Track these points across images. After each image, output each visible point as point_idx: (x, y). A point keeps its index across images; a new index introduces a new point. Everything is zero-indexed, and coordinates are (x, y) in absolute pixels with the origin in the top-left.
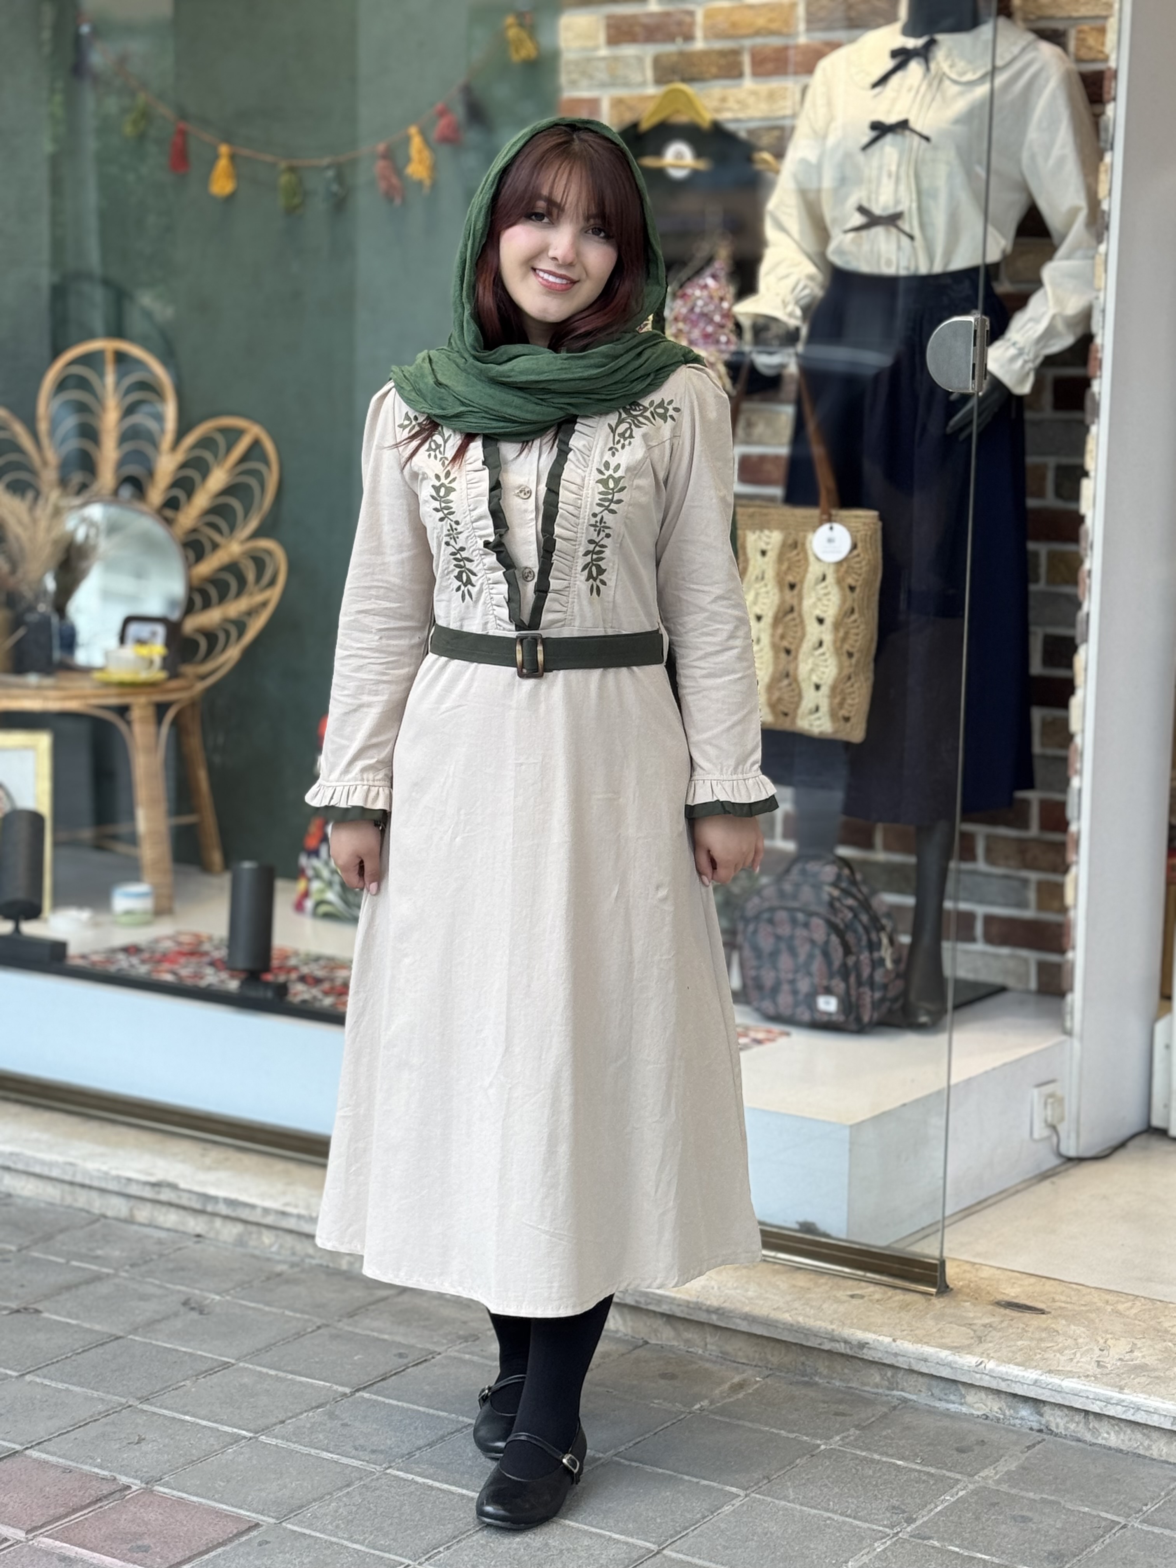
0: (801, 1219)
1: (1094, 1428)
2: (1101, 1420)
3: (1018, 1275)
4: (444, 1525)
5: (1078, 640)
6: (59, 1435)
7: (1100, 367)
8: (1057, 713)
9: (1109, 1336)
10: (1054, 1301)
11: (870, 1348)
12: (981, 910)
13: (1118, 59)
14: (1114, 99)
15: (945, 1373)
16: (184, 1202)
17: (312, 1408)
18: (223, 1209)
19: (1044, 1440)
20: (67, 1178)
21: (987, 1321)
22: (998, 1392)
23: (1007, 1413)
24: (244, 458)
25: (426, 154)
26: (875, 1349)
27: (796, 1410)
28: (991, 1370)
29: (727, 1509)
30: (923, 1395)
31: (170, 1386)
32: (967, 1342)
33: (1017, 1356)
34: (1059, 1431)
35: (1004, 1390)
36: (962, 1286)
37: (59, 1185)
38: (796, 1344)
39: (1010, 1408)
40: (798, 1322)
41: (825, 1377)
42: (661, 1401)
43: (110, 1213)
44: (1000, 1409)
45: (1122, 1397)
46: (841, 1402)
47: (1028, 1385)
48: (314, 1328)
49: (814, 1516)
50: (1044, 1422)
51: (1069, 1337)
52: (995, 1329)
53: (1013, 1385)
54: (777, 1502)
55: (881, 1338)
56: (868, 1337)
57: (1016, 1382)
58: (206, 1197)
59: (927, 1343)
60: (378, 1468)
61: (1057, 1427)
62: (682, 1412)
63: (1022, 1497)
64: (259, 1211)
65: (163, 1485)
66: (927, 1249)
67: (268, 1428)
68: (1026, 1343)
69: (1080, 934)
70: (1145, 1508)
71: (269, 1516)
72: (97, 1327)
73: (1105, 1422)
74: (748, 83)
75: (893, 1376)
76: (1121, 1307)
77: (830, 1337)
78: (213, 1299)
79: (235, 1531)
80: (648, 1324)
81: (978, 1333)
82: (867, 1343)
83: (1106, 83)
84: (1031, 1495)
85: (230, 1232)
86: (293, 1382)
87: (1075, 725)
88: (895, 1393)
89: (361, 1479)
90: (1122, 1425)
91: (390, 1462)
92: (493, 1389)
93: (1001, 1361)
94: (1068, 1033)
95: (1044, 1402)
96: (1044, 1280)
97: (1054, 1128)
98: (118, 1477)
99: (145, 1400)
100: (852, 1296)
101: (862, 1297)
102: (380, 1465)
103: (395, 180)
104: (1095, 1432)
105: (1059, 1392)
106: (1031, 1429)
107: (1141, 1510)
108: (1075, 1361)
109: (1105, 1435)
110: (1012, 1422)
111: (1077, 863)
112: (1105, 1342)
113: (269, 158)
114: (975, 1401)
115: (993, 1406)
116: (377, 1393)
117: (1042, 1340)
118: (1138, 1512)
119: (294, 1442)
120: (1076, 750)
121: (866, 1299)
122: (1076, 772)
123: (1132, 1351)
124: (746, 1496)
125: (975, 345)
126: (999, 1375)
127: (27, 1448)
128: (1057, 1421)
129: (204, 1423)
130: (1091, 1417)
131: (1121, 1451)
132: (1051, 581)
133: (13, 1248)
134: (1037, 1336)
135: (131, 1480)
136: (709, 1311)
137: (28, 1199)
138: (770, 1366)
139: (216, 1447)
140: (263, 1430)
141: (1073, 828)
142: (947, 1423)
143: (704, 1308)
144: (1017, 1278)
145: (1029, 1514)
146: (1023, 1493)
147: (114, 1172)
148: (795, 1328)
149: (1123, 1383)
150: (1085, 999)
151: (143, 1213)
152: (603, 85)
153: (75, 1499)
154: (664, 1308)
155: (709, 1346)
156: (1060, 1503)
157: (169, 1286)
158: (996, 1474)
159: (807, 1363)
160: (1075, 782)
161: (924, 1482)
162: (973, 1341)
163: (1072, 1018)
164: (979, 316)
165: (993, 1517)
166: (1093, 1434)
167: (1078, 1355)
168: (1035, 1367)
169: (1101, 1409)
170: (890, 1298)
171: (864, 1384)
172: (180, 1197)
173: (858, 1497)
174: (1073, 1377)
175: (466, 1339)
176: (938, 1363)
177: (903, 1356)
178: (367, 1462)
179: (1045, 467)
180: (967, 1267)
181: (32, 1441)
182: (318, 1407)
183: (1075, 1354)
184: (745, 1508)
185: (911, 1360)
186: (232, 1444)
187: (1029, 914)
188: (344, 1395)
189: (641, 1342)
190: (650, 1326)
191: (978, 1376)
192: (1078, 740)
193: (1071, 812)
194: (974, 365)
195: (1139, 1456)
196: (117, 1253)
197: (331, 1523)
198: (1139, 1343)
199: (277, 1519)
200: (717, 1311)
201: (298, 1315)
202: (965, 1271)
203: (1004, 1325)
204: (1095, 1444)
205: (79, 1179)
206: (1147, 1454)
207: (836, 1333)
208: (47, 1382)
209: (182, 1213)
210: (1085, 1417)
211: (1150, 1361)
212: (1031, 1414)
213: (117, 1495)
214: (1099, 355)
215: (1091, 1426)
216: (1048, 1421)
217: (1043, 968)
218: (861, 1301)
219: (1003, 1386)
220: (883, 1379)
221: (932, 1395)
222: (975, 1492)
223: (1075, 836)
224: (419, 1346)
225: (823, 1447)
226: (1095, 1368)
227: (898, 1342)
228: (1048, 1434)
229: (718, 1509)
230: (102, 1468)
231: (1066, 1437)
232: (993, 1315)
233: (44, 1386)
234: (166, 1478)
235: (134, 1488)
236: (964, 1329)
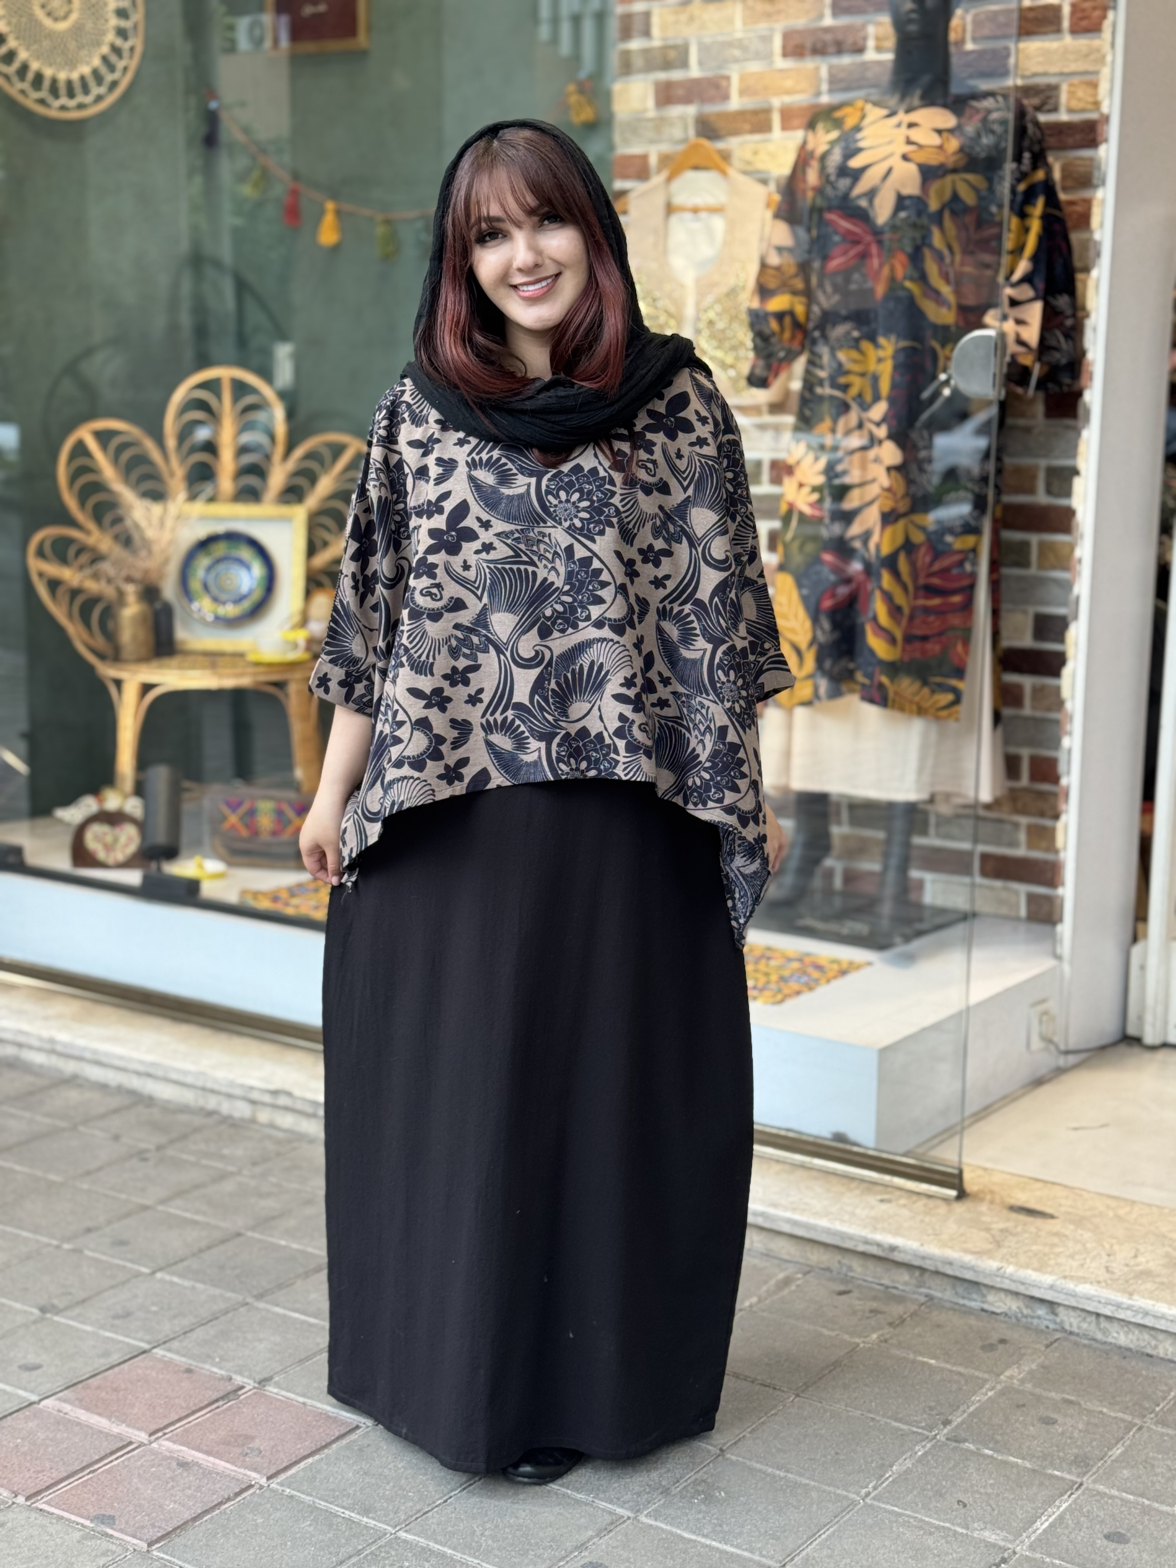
0: (834, 1130)
1: (1104, 1328)
2: (1111, 1322)
3: (1025, 1180)
5: (1070, 618)
6: (182, 1334)
7: (1091, 378)
8: (1049, 681)
9: (1114, 1241)
10: (1060, 1205)
11: (900, 1252)
12: (978, 849)
13: (1111, 106)
14: (1106, 140)
15: (969, 1275)
16: (299, 1106)
19: (1059, 1338)
20: (200, 1083)
21: (1001, 1225)
22: (1016, 1294)
23: (1026, 1313)
24: (347, 469)
26: (905, 1252)
27: (835, 1307)
28: (1011, 1275)
30: (947, 1293)
31: (282, 1284)
32: (988, 1247)
33: (1034, 1260)
34: (1072, 1330)
35: (1023, 1292)
36: (978, 1190)
38: (833, 1245)
39: (1027, 1307)
40: (835, 1227)
41: (859, 1274)
43: (237, 1114)
44: (1019, 1309)
45: (1130, 1302)
46: (875, 1299)
47: (1045, 1289)
49: (859, 1418)
50: (1058, 1320)
51: (1078, 1242)
52: (1011, 1234)
53: (1030, 1288)
54: (824, 1402)
55: (909, 1242)
56: (898, 1241)
57: (1033, 1286)
59: (952, 1248)
61: (1071, 1325)
63: (1047, 1398)
65: (273, 1386)
66: (946, 1155)
68: (1041, 1248)
69: (1069, 874)
70: (1157, 1409)
72: (223, 1224)
73: (1116, 1323)
74: (777, 137)
75: (921, 1277)
76: (1121, 1212)
77: (864, 1240)
79: (337, 1434)
81: (996, 1238)
82: (898, 1247)
83: (1100, 128)
84: (1053, 1394)
87: (1065, 693)
88: (923, 1290)
90: (1131, 1327)
93: (1020, 1265)
94: (1058, 957)
95: (1059, 1304)
96: (1049, 1185)
97: (1048, 1041)
98: (234, 1376)
99: (260, 1297)
100: (882, 1201)
101: (889, 1201)
105: (1074, 1296)
106: (1048, 1328)
107: (1154, 1411)
108: (1086, 1266)
109: (1115, 1335)
110: (1029, 1320)
111: (1067, 811)
112: (1112, 1246)
113: (367, 212)
114: (994, 1300)
115: (1013, 1305)
117: (1053, 1245)
118: (1151, 1413)
120: (1067, 713)
121: (894, 1203)
122: (1067, 733)
123: (1135, 1257)
125: (995, 355)
126: (1018, 1279)
127: (154, 1347)
128: (1071, 1321)
129: (312, 1320)
130: (1102, 1319)
131: (1130, 1349)
132: (1042, 567)
133: (151, 1147)
134: (1049, 1241)
135: (246, 1380)
137: (168, 1102)
138: (809, 1263)
141: (1064, 781)
142: (971, 1320)
144: (1025, 1183)
145: (1054, 1416)
146: (1046, 1393)
147: (238, 1081)
148: (832, 1231)
149: (1131, 1289)
150: (1072, 928)
151: (264, 1116)
152: (652, 142)
153: (195, 1401)
156: (1079, 1404)
157: (285, 1184)
158: (1020, 1373)
159: (843, 1261)
160: (1066, 742)
161: (955, 1381)
162: (992, 1246)
163: (1062, 947)
165: (1021, 1419)
166: (1104, 1334)
167: (1088, 1260)
168: (1051, 1273)
169: (1112, 1313)
170: (915, 1202)
171: (895, 1282)
173: (898, 1397)
174: (1086, 1283)
176: (962, 1267)
177: (930, 1259)
179: (1036, 468)
180: (980, 1172)
181: (159, 1340)
183: (1085, 1259)
185: (938, 1263)
187: (1021, 852)
191: (998, 1279)
192: (1068, 706)
193: (1062, 768)
195: (1149, 1355)
196: (240, 1153)
198: (1142, 1248)
202: (979, 1177)
203: (1019, 1229)
204: (1105, 1343)
206: (1154, 1353)
207: (869, 1237)
208: (176, 1279)
210: (1097, 1319)
211: (1152, 1265)
212: (1046, 1314)
213: (231, 1397)
214: (1090, 368)
215: (1102, 1326)
216: (1062, 1321)
217: (1032, 899)
218: (888, 1206)
219: (1021, 1289)
220: (911, 1279)
221: (956, 1293)
222: (1002, 1393)
223: (1066, 788)
225: (862, 1345)
226: (1105, 1274)
227: (925, 1246)
228: (1063, 1333)
230: (221, 1368)
231: (1078, 1335)
232: (1008, 1220)
233: (172, 1283)
234: (276, 1379)
235: (248, 1388)
236: (983, 1234)
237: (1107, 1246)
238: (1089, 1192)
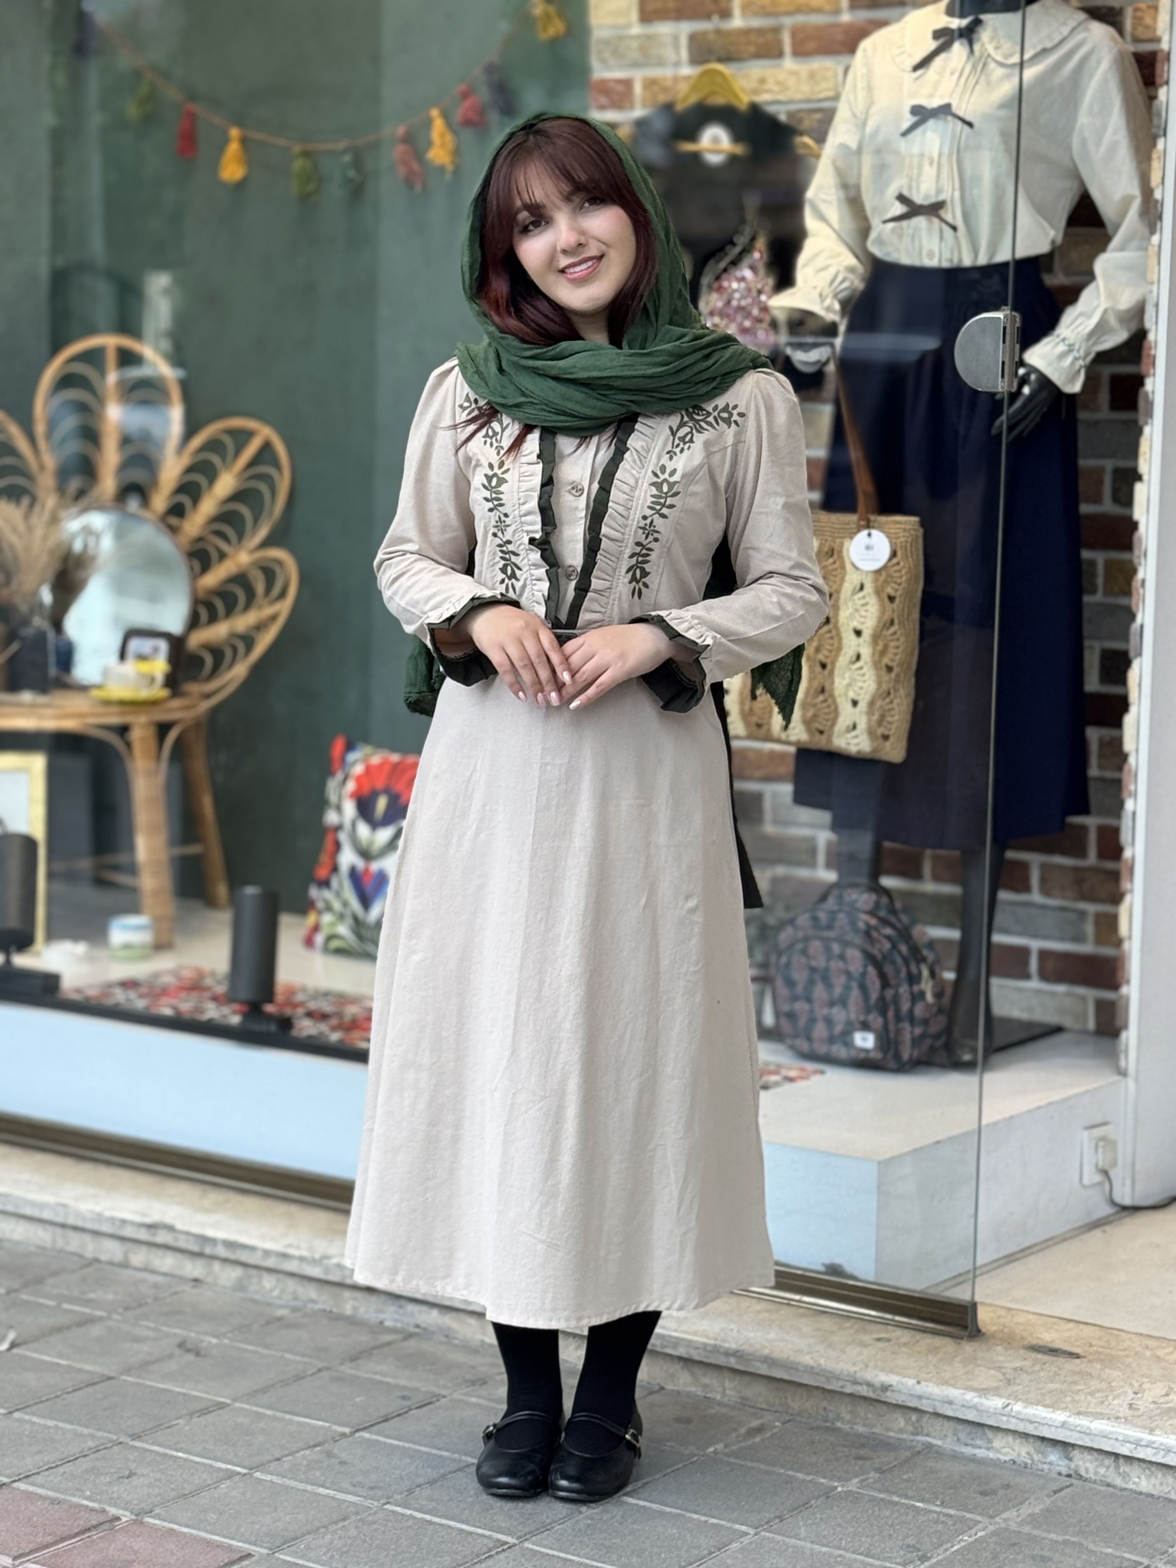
0: (828, 1261)
1: (1124, 1472)
2: (1131, 1464)
3: (1056, 1320)
4: (441, 1557)
5: (1132, 654)
6: (47, 1470)
7: (1154, 364)
8: (1113, 732)
9: (1145, 1380)
10: (1091, 1345)
11: (893, 1391)
12: (1035, 945)
13: (1171, 41)
14: (1167, 83)
15: (971, 1416)
16: (182, 1243)
17: (309, 1447)
18: (222, 1252)
19: (1071, 1485)
20: (59, 1219)
21: (1017, 1364)
22: (1025, 1436)
23: (1036, 1457)
24: (254, 462)
25: (449, 137)
26: (899, 1391)
27: (815, 1453)
28: (1019, 1413)
29: (735, 1546)
30: (949, 1440)
31: (162, 1425)
32: (995, 1384)
33: (1047, 1398)
34: (1088, 1476)
35: (1031, 1433)
36: (995, 1331)
37: (50, 1228)
38: (817, 1388)
39: (1038, 1452)
40: (819, 1365)
41: (848, 1422)
42: (673, 1444)
43: (103, 1257)
44: (1028, 1453)
45: (1153, 1438)
46: (863, 1446)
47: (1057, 1427)
48: (315, 1370)
49: (825, 1554)
50: (1073, 1466)
51: (1103, 1380)
52: (1026, 1372)
53: (1041, 1428)
54: (787, 1540)
55: (904, 1380)
56: (892, 1379)
57: (1043, 1425)
58: (204, 1240)
59: (953, 1386)
60: (376, 1504)
61: (1087, 1471)
62: (696, 1455)
63: (1044, 1539)
64: (259, 1254)
65: (153, 1517)
66: (961, 1294)
67: (262, 1464)
68: (1058, 1386)
69: (1134, 968)
70: (1170, 1550)
71: (261, 1547)
72: (88, 1367)
73: (1136, 1464)
74: (789, 63)
75: (918, 1421)
76: (1161, 1353)
77: (852, 1379)
78: (210, 1343)
79: (226, 1561)
80: (665, 1368)
81: (1008, 1376)
82: (891, 1386)
83: (1158, 66)
84: (1053, 1536)
85: (229, 1276)
86: (291, 1422)
87: (1128, 745)
88: (920, 1438)
89: (357, 1514)
90: (1153, 1469)
91: (388, 1498)
92: (498, 1426)
93: (1028, 1402)
94: (1123, 1073)
95: (1073, 1446)
96: (1082, 1326)
97: (1105, 1173)
98: (108, 1508)
99: (137, 1437)
100: (878, 1340)
101: (889, 1340)
102: (378, 1501)
103: (415, 166)
104: (1125, 1476)
105: (1089, 1434)
106: (1060, 1474)
107: (1167, 1552)
108: (1107, 1403)
109: (1137, 1480)
110: (1040, 1466)
111: (1132, 891)
112: (1141, 1386)
113: (282, 142)
114: (1002, 1445)
115: (1020, 1451)
116: (378, 1433)
117: (1075, 1383)
118: (1163, 1554)
119: (290, 1479)
120: (1130, 771)
121: (892, 1342)
122: (1130, 795)
123: (1167, 1395)
124: (756, 1534)
125: (1004, 342)
126: (1026, 1417)
127: (15, 1481)
128: (1086, 1465)
129: (198, 1459)
130: (1121, 1461)
131: (1152, 1496)
132: (1108, 593)
134: (1069, 1379)
135: (121, 1512)
136: (727, 1353)
137: (18, 1243)
138: (791, 1412)
139: (209, 1482)
140: (258, 1467)
141: (1127, 854)
142: (972, 1467)
143: (722, 1350)
144: (1055, 1324)
145: (1049, 1554)
146: (1044, 1535)
147: (108, 1214)
148: (816, 1371)
149: (1154, 1425)
150: (1139, 1037)
151: (138, 1257)
152: (635, 65)
153: (64, 1529)
154: (681, 1351)
155: (727, 1392)
156: (1082, 1544)
157: (165, 1329)
158: (1018, 1516)
159: (829, 1408)
160: (1129, 805)
161: (943, 1522)
162: (1001, 1383)
163: (1127, 1058)
164: (1008, 312)
165: (1011, 1557)
166: (1124, 1477)
167: (1110, 1398)
168: (1064, 1409)
169: (1131, 1452)
170: (918, 1341)
171: (888, 1429)
172: (176, 1239)
173: (873, 1536)
174: (1103, 1419)
175: (473, 1383)
176: (963, 1406)
177: (928, 1399)
178: (365, 1497)
179: (1101, 470)
180: (1003, 1312)
181: (19, 1474)
182: (316, 1446)
183: (1107, 1396)
184: (754, 1545)
185: (937, 1404)
186: (226, 1479)
187: (1087, 948)
188: (344, 1435)
189: (657, 1388)
190: (667, 1371)
191: (1005, 1419)
192: (1132, 760)
193: (1125, 837)
194: (1003, 363)
195: (1171, 1500)
196: (110, 1297)
197: (325, 1554)
199: (271, 1549)
200: (736, 1354)
201: (298, 1358)
202: (999, 1317)
203: (1037, 1367)
204: (1125, 1489)
205: (71, 1221)
207: (858, 1375)
208: (35, 1419)
209: (179, 1256)
210: (1115, 1461)
212: (1060, 1458)
213: (107, 1526)
214: (1153, 352)
215: (1121, 1470)
216: (1077, 1466)
217: (1101, 1007)
218: (886, 1344)
219: (1030, 1429)
220: (907, 1423)
221: (958, 1440)
222: (994, 1533)
223: (1130, 863)
224: (423, 1389)
225: (839, 1489)
226: (1127, 1410)
227: (923, 1383)
228: (1076, 1479)
229: (726, 1546)
230: (91, 1501)
231: (1095, 1482)
232: (1025, 1359)
233: (33, 1423)
234: (157, 1511)
235: (124, 1519)
236: (992, 1372)
237: (1136, 1385)
238: (1128, 1332)
